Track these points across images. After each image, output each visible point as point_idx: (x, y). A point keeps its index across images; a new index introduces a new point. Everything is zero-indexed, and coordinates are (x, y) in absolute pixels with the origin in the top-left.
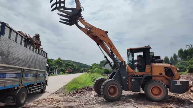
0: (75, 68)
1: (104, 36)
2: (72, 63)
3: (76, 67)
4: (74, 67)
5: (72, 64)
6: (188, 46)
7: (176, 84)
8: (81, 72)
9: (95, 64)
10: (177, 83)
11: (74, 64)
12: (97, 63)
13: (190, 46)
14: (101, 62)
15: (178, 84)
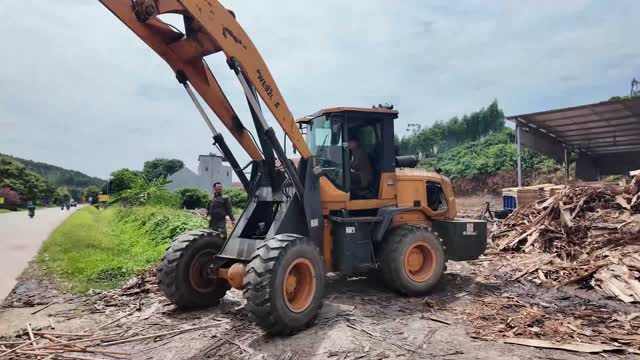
0: (36, 187)
1: (235, 38)
2: (21, 166)
3: (41, 181)
4: (28, 182)
5: (21, 171)
6: (411, 128)
7: (464, 233)
8: (61, 202)
9: (127, 170)
10: (466, 230)
11: (27, 171)
12: (132, 169)
13: (416, 128)
14: (147, 165)
15: (469, 233)
